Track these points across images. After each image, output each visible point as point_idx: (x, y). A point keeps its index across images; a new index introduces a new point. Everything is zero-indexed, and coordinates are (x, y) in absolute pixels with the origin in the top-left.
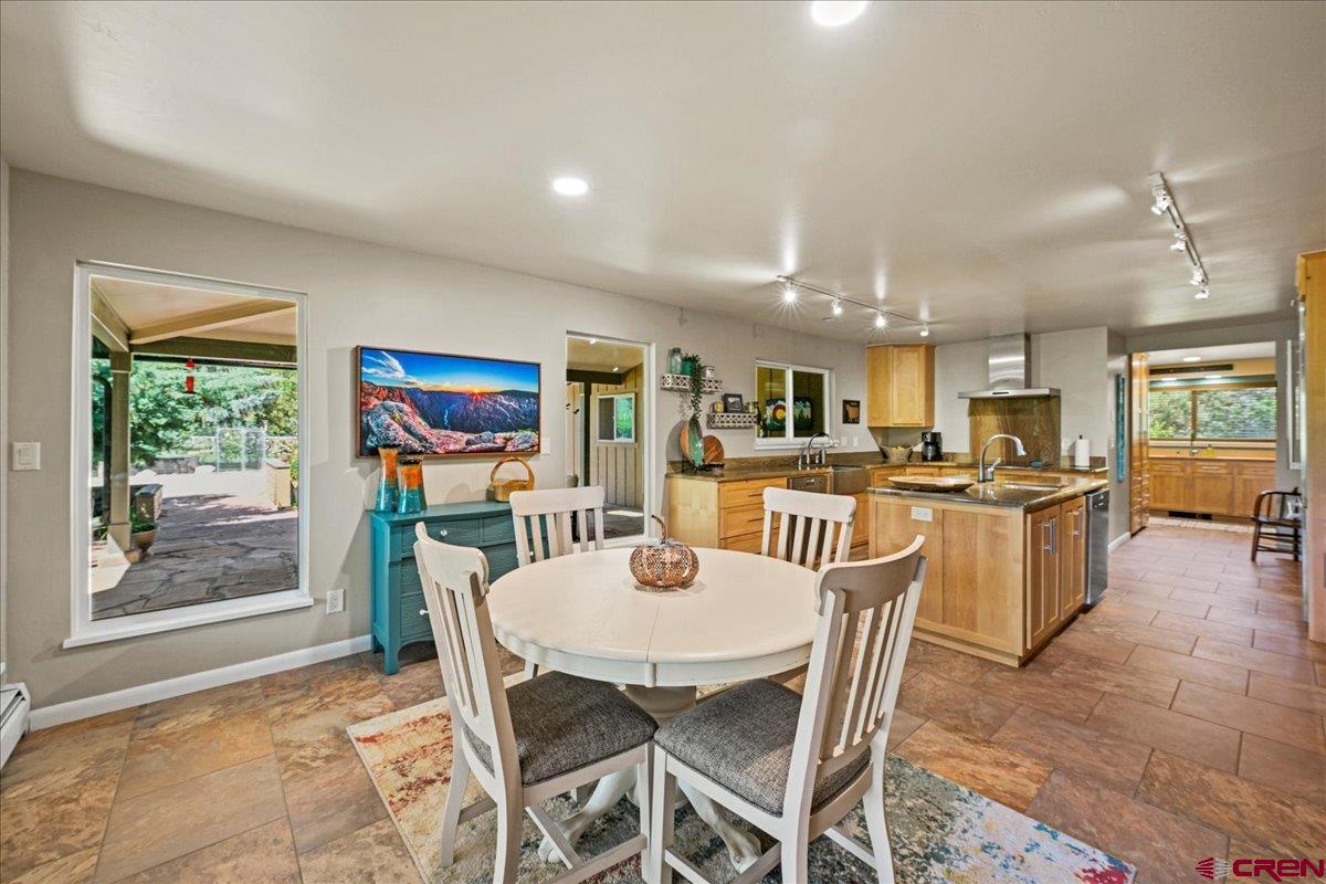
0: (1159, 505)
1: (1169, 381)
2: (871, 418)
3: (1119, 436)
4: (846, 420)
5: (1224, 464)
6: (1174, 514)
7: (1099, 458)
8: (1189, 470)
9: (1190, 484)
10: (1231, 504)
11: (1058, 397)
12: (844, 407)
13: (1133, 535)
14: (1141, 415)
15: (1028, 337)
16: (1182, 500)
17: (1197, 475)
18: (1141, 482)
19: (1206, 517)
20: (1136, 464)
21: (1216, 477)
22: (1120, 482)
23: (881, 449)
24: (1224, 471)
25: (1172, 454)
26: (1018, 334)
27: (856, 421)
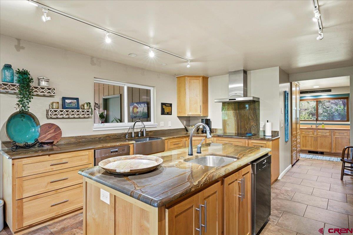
0: (304, 149)
1: (308, 96)
2: (179, 112)
3: (286, 120)
4: (163, 113)
5: (328, 131)
6: (310, 152)
7: (276, 131)
8: (315, 134)
9: (316, 139)
10: (331, 148)
11: (258, 102)
12: (162, 107)
13: (292, 166)
14: (296, 110)
15: (245, 72)
16: (313, 146)
17: (318, 136)
18: (296, 141)
19: (322, 153)
20: (294, 133)
21: (325, 137)
22: (286, 142)
23: (185, 127)
24: (328, 134)
25: (309, 126)
26: (240, 70)
27: (170, 113)
